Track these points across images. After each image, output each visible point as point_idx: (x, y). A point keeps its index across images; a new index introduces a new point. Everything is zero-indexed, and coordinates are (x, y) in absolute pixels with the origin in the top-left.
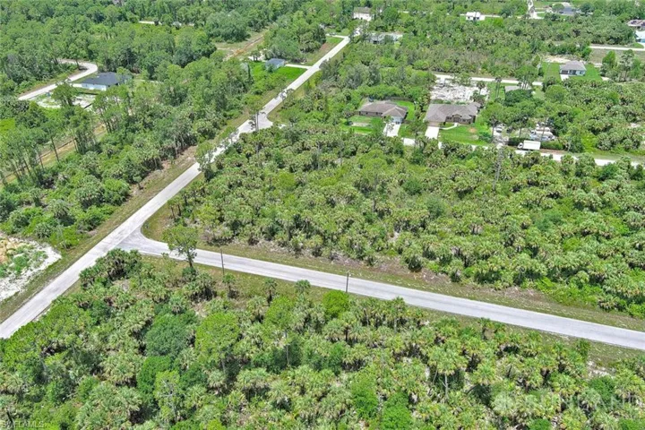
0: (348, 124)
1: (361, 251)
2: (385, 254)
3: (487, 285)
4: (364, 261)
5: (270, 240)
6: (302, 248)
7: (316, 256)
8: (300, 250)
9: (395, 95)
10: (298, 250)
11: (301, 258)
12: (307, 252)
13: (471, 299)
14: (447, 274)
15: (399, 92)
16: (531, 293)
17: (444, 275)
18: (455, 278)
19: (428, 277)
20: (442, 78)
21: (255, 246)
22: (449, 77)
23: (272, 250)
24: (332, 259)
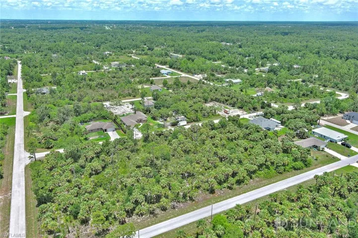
0: (86, 139)
3: (242, 185)
4: (188, 201)
5: (131, 216)
7: (165, 211)
8: (153, 213)
9: (94, 118)
11: (159, 216)
12: (158, 211)
13: (245, 193)
14: (225, 188)
15: (95, 116)
16: (257, 179)
17: (224, 189)
18: (230, 188)
19: (220, 193)
20: (107, 104)
22: (109, 103)
24: (174, 208)
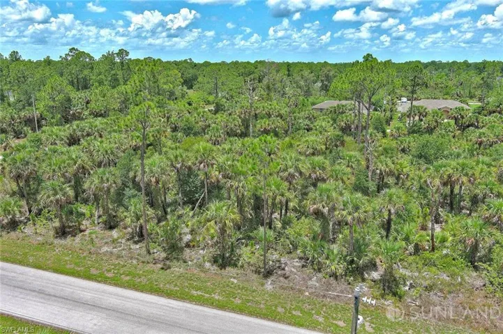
1: (358, 247)
2: (429, 263)
5: (111, 228)
6: (188, 245)
7: (223, 266)
10: (174, 249)
11: (177, 269)
21: (68, 241)
23: (105, 249)
24: (268, 274)
